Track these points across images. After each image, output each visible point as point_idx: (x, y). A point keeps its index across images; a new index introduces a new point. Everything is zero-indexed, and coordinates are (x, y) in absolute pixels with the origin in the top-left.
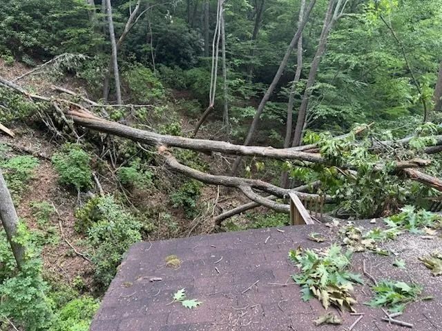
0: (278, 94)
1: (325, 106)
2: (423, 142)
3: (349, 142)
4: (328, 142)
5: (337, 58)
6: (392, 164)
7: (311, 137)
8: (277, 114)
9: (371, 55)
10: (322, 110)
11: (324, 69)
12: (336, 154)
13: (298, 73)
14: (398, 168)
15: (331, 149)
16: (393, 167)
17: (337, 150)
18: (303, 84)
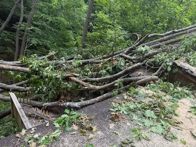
0: (11, 28)
1: (36, 39)
2: (77, 63)
3: (44, 63)
4: (33, 62)
5: (42, 16)
6: (64, 75)
7: (23, 59)
8: (10, 38)
9: (57, 18)
10: (34, 41)
11: (36, 19)
12: (37, 69)
13: (21, 19)
14: (66, 77)
15: (34, 67)
16: (64, 76)
17: (38, 67)
18: (25, 25)
